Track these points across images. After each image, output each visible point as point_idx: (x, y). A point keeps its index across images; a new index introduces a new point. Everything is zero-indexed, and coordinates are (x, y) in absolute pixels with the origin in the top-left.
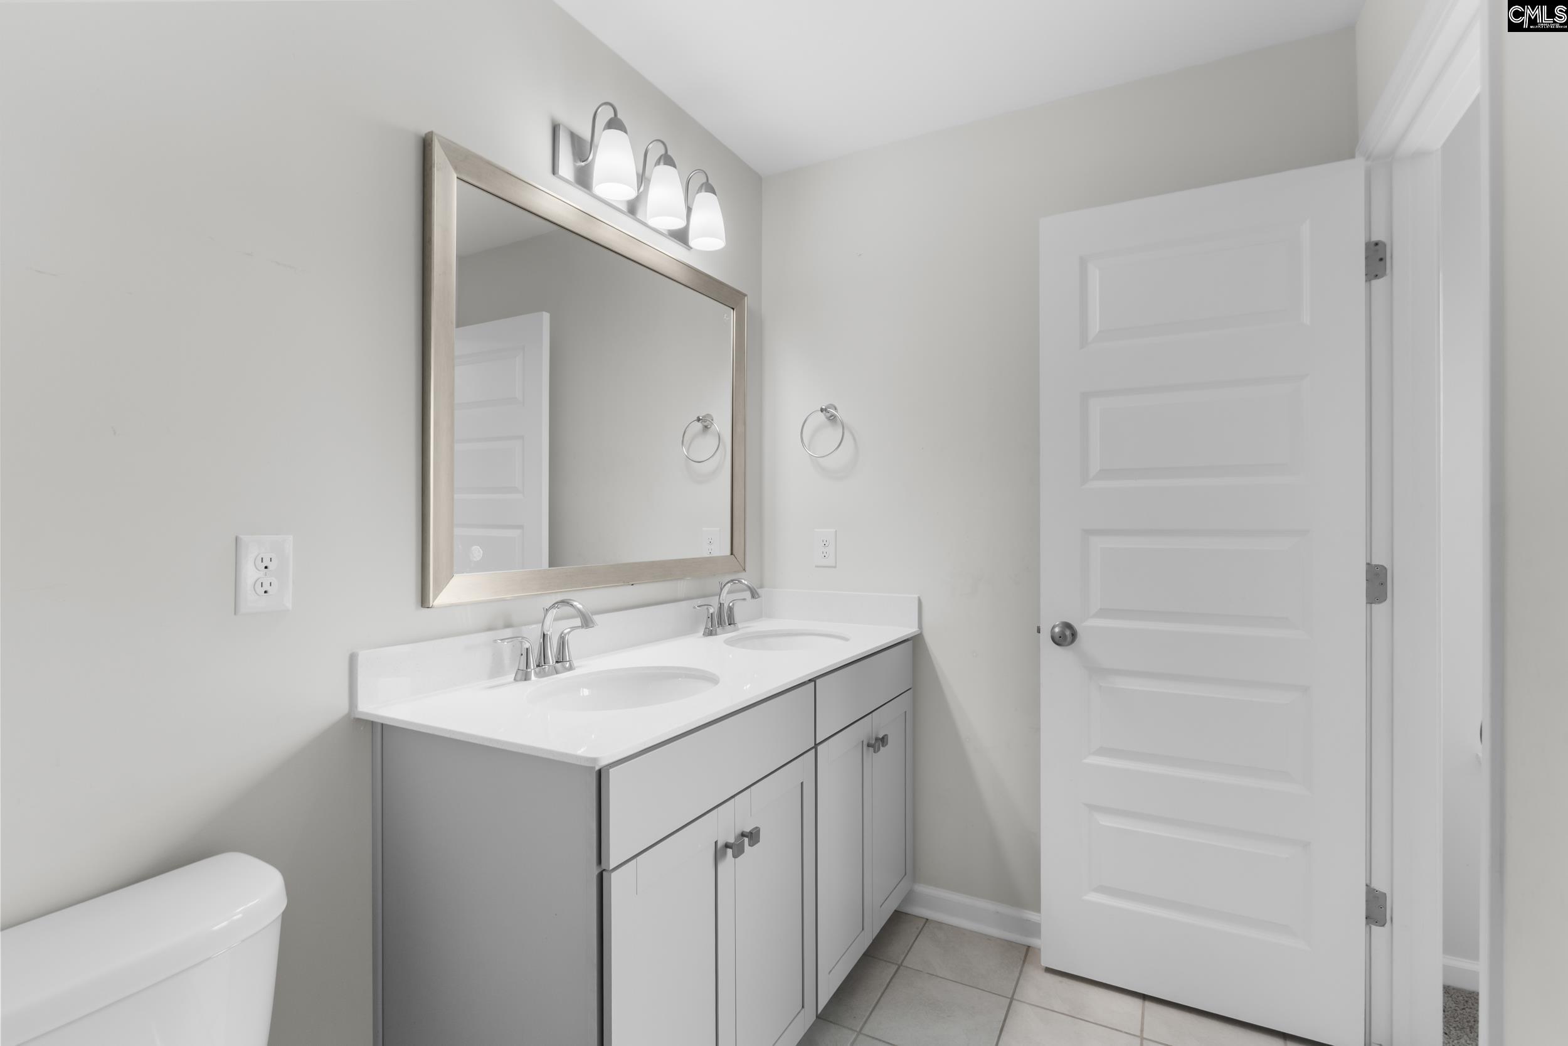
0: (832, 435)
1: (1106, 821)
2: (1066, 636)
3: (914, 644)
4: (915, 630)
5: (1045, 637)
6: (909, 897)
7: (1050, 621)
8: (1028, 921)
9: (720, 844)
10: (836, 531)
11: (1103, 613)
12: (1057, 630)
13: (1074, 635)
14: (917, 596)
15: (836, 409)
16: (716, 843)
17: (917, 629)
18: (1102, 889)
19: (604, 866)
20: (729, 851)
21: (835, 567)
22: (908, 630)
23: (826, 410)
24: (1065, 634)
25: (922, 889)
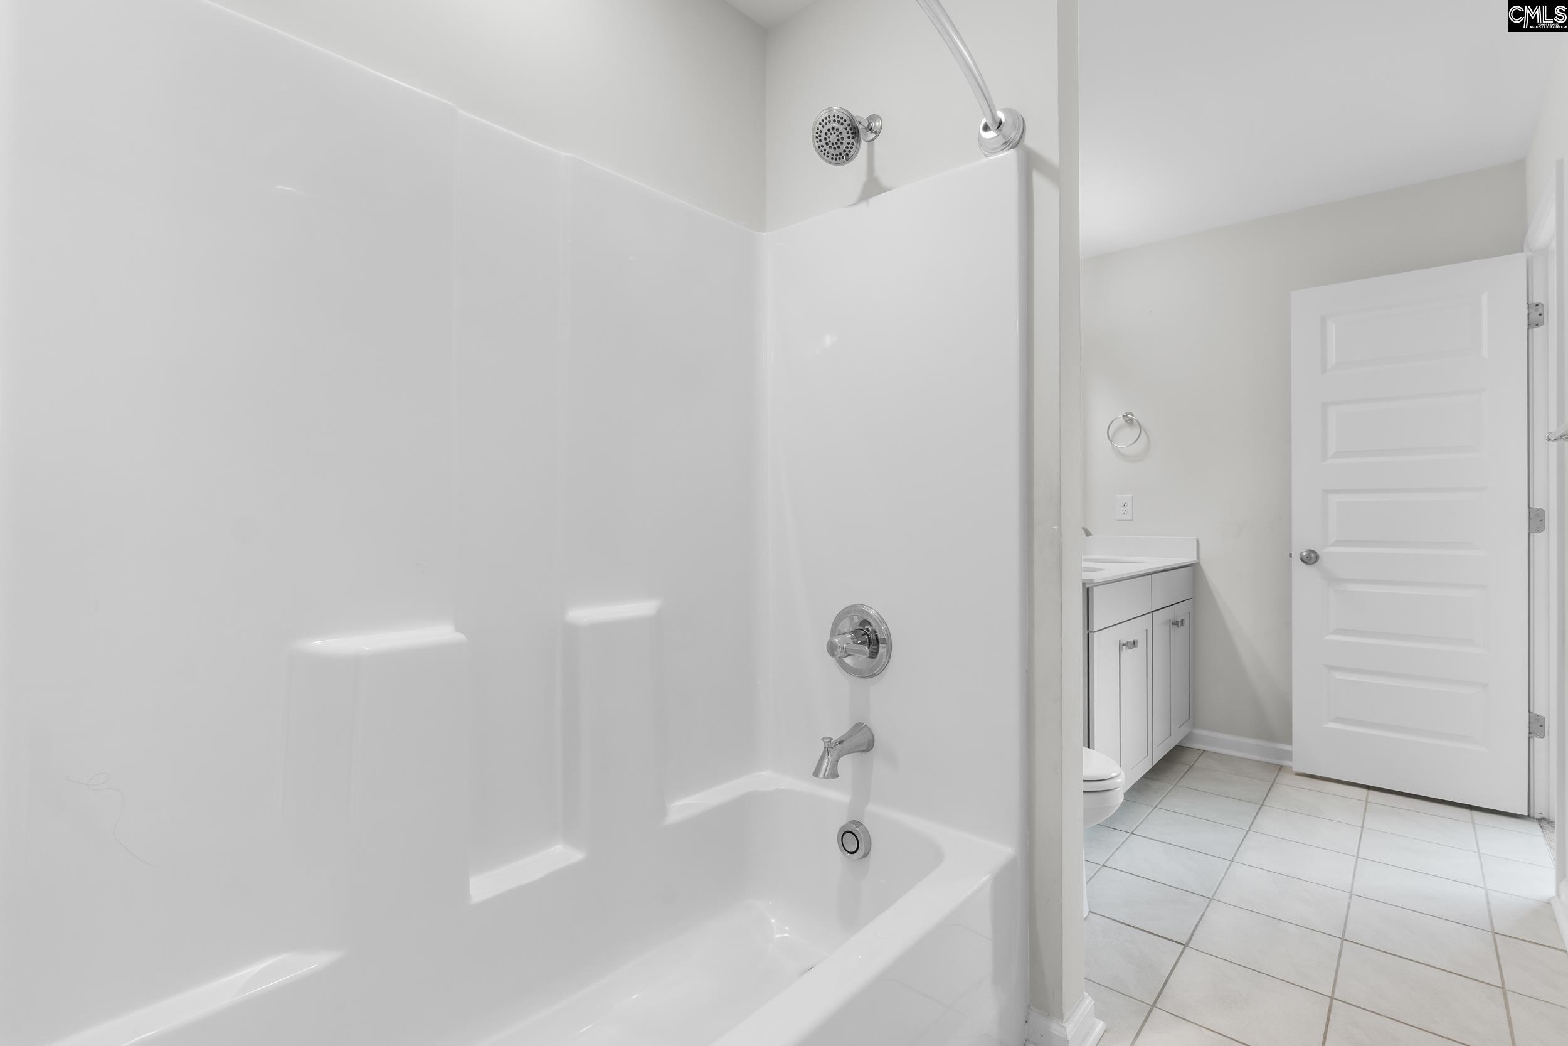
0: (1131, 433)
1: (1339, 676)
2: (1311, 558)
3: (1193, 568)
4: (1193, 560)
5: (1296, 559)
6: (1189, 737)
7: (1299, 548)
8: (1281, 750)
9: (1121, 643)
10: (1133, 497)
11: (1338, 543)
12: (1304, 554)
13: (1317, 557)
14: (1195, 538)
15: (1133, 415)
16: (1120, 641)
17: (1195, 559)
18: (1338, 720)
19: (1090, 630)
20: (1124, 647)
21: (1132, 520)
22: (1191, 559)
23: (1126, 416)
24: (1311, 556)
25: (1198, 732)
